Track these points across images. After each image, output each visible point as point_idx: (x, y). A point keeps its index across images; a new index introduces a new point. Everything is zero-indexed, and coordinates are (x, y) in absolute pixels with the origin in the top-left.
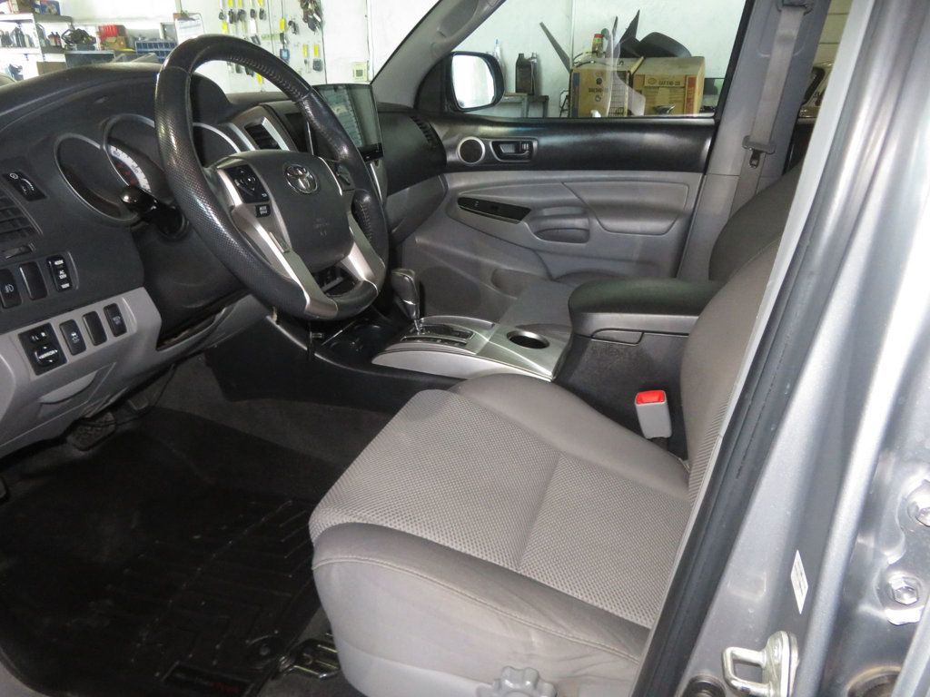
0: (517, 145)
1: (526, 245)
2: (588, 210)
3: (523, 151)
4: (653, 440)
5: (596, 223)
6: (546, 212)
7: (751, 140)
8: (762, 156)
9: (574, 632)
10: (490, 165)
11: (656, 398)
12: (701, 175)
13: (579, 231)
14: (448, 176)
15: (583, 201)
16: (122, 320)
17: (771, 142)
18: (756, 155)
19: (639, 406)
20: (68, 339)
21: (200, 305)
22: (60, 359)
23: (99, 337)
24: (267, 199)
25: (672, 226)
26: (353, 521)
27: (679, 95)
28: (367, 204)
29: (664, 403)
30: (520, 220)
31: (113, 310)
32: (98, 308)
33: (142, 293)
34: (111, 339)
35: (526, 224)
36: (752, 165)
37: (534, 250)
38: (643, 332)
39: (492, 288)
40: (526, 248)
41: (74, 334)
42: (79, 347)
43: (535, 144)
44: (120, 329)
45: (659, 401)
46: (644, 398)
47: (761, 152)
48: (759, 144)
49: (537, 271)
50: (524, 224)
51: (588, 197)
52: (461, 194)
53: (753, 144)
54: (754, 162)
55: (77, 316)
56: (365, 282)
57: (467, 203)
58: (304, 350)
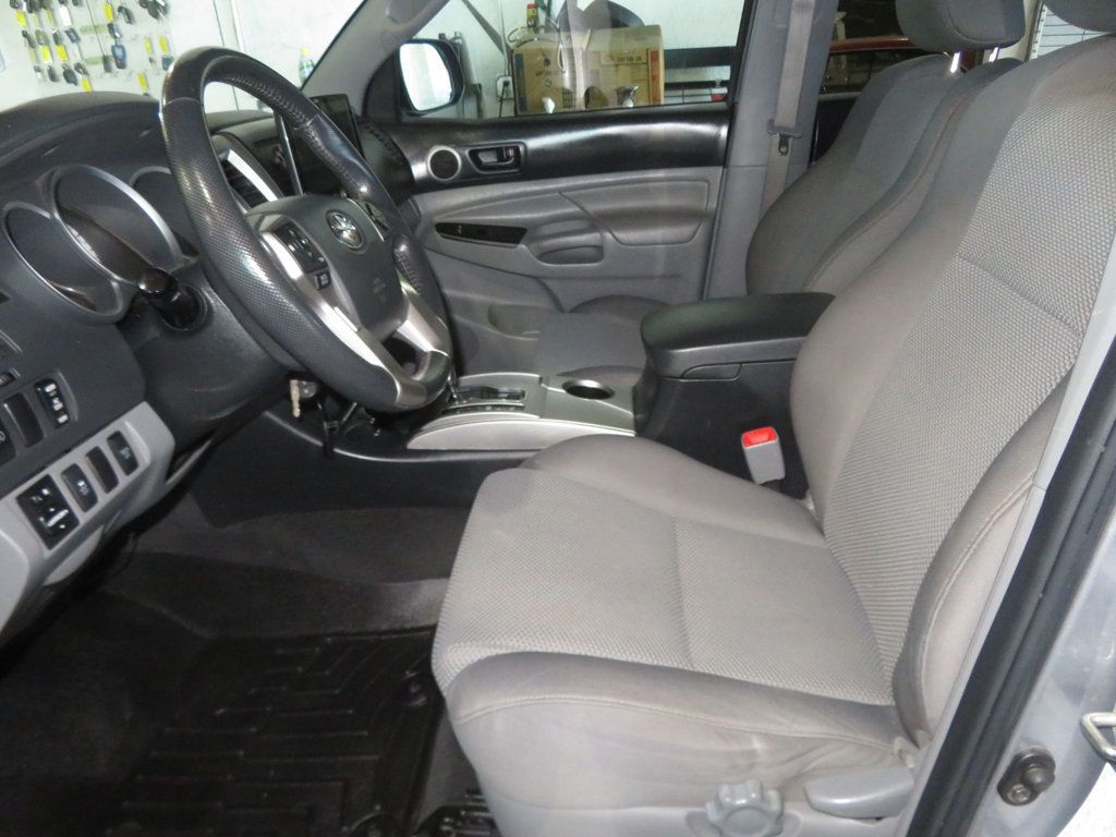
0: (499, 152)
1: (527, 273)
2: (596, 222)
3: (508, 158)
4: (766, 485)
5: (608, 236)
6: (546, 230)
7: (776, 123)
8: (790, 140)
9: (795, 726)
10: (470, 179)
11: (765, 437)
12: (720, 170)
13: (588, 250)
14: (417, 198)
15: (586, 212)
16: (131, 451)
17: (797, 123)
18: (784, 141)
19: (747, 449)
20: (75, 491)
21: (226, 413)
22: (70, 521)
23: (109, 481)
24: (325, 265)
25: (695, 233)
26: (494, 654)
27: (642, 74)
28: (404, 254)
29: (775, 442)
30: (517, 242)
31: (118, 441)
32: (100, 440)
33: (144, 410)
34: (124, 480)
35: (524, 246)
36: (782, 153)
37: (537, 279)
38: (741, 363)
39: (490, 330)
40: (528, 276)
41: (81, 484)
42: (88, 500)
43: (521, 149)
44: (130, 464)
45: (770, 439)
46: (752, 440)
47: (789, 136)
48: (785, 129)
49: (543, 303)
50: (522, 246)
51: (592, 208)
52: (438, 219)
53: (779, 128)
54: (783, 149)
55: (78, 457)
56: (433, 353)
57: (448, 229)
58: (317, 447)
